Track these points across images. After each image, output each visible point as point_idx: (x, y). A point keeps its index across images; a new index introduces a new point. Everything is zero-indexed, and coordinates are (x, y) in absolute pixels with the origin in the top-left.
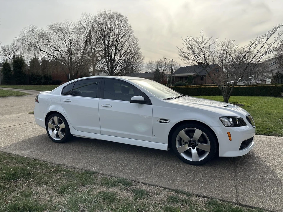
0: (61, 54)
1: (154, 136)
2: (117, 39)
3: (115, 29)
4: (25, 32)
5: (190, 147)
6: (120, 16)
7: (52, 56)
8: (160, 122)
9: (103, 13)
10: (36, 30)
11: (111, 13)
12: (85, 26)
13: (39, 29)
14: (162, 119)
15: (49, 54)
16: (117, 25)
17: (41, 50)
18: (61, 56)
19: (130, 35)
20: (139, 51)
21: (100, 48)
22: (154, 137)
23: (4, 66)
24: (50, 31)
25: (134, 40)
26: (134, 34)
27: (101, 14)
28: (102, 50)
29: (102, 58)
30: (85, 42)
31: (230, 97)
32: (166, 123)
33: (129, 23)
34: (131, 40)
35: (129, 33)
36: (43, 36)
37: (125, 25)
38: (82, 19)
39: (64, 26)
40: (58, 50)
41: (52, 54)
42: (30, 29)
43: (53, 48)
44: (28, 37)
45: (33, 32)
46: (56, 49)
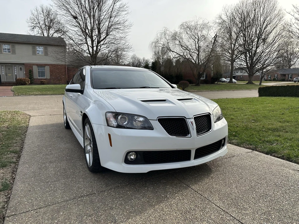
0: (190, 53)
2: (261, 28)
3: (259, 17)
4: (158, 35)
7: (181, 55)
10: (168, 32)
12: (226, 19)
13: (171, 30)
15: (178, 54)
17: (171, 51)
18: (190, 55)
24: (182, 30)
27: (243, 2)
28: (241, 45)
36: (175, 37)
38: (223, 13)
39: (193, 24)
40: (187, 49)
42: (163, 32)
43: (183, 48)
44: (161, 39)
45: (165, 34)
46: (185, 49)
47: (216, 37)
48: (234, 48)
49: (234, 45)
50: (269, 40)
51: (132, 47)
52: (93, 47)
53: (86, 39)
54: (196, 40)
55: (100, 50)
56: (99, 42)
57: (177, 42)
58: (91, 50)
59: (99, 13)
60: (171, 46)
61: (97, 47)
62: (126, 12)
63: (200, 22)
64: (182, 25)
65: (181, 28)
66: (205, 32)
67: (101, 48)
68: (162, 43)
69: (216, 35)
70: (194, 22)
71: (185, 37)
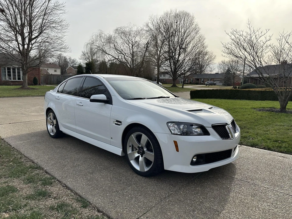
0: (125, 57)
1: (112, 138)
2: (182, 39)
3: (181, 29)
4: (94, 37)
5: (139, 155)
6: (186, 15)
7: (116, 58)
8: (116, 124)
9: (169, 13)
10: (103, 35)
11: (177, 12)
12: (152, 28)
13: (106, 33)
14: (117, 121)
15: (113, 57)
16: (182, 24)
17: (107, 54)
18: (125, 59)
19: (196, 33)
20: (206, 50)
21: (164, 49)
22: (111, 140)
23: (78, 69)
24: (116, 35)
25: (200, 39)
26: (201, 32)
27: (167, 14)
28: (166, 52)
29: (167, 60)
30: (147, 44)
31: (289, 102)
32: (119, 125)
33: (196, 21)
34: (197, 38)
35: (196, 31)
36: (109, 40)
37: (191, 23)
38: (150, 21)
39: (127, 30)
40: (122, 53)
41: (117, 57)
42: (98, 34)
43: (118, 52)
44: (96, 41)
45: (100, 37)
46: (120, 53)
47: (148, 44)
48: (160, 54)
49: (160, 51)
50: (189, 49)
51: (70, 47)
52: (23, 45)
53: (16, 35)
54: (131, 45)
55: (31, 48)
56: (30, 40)
57: (112, 45)
58: (21, 48)
59: (30, 9)
60: (106, 49)
61: (28, 45)
62: (61, 11)
63: (135, 29)
64: (117, 30)
65: (116, 33)
66: (137, 39)
67: (33, 47)
68: (97, 45)
69: (148, 42)
70: (128, 28)
71: (119, 41)
